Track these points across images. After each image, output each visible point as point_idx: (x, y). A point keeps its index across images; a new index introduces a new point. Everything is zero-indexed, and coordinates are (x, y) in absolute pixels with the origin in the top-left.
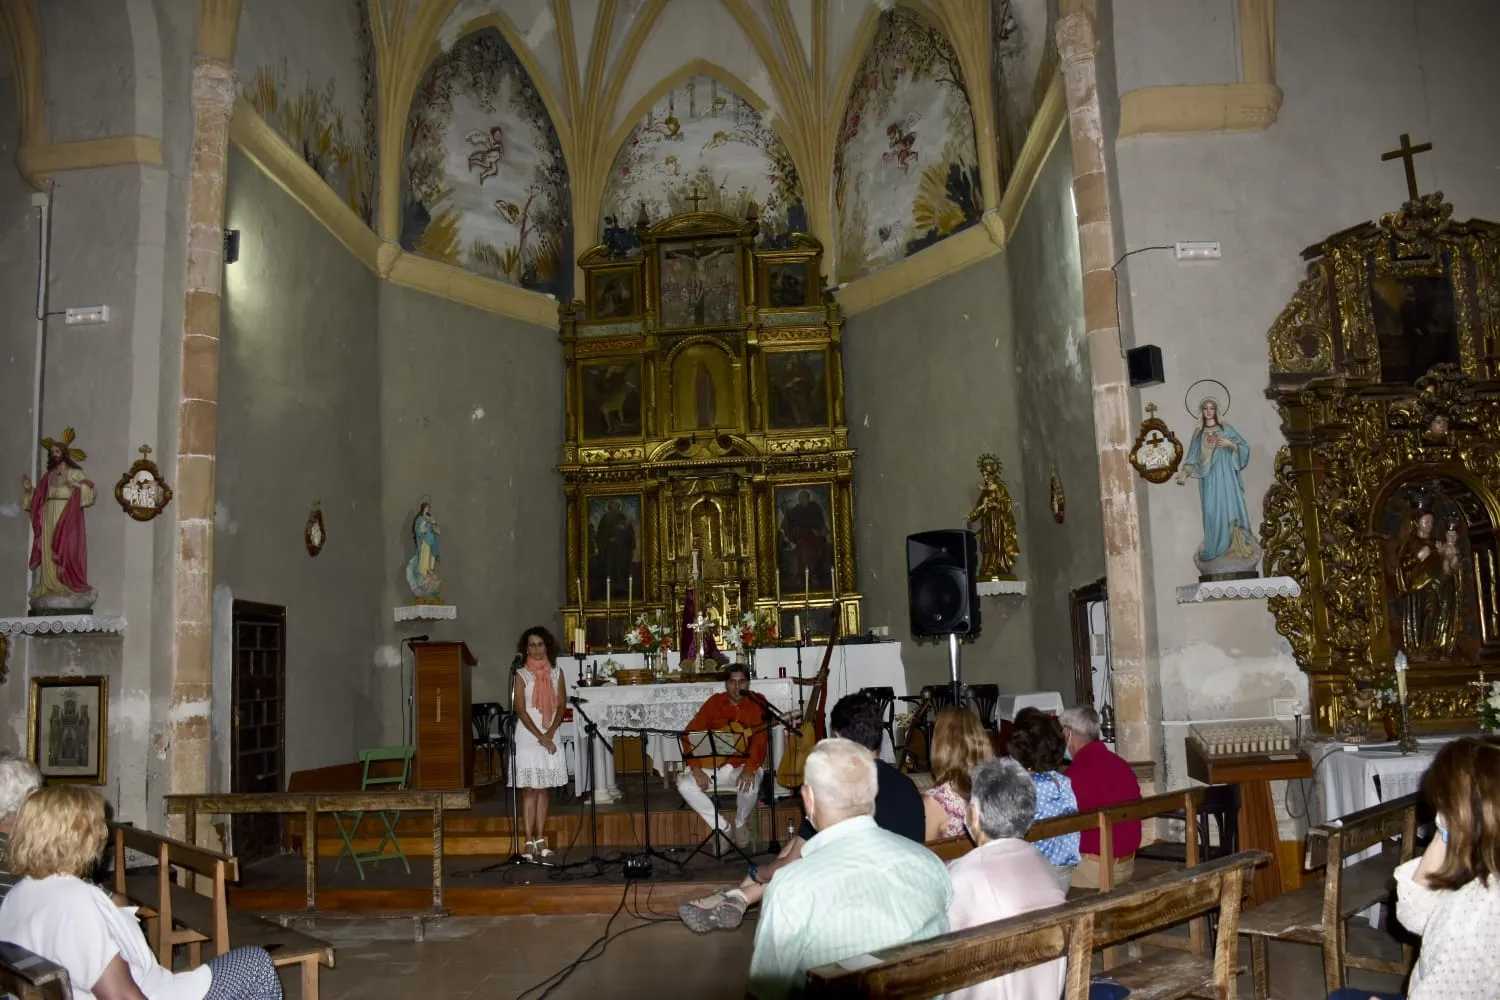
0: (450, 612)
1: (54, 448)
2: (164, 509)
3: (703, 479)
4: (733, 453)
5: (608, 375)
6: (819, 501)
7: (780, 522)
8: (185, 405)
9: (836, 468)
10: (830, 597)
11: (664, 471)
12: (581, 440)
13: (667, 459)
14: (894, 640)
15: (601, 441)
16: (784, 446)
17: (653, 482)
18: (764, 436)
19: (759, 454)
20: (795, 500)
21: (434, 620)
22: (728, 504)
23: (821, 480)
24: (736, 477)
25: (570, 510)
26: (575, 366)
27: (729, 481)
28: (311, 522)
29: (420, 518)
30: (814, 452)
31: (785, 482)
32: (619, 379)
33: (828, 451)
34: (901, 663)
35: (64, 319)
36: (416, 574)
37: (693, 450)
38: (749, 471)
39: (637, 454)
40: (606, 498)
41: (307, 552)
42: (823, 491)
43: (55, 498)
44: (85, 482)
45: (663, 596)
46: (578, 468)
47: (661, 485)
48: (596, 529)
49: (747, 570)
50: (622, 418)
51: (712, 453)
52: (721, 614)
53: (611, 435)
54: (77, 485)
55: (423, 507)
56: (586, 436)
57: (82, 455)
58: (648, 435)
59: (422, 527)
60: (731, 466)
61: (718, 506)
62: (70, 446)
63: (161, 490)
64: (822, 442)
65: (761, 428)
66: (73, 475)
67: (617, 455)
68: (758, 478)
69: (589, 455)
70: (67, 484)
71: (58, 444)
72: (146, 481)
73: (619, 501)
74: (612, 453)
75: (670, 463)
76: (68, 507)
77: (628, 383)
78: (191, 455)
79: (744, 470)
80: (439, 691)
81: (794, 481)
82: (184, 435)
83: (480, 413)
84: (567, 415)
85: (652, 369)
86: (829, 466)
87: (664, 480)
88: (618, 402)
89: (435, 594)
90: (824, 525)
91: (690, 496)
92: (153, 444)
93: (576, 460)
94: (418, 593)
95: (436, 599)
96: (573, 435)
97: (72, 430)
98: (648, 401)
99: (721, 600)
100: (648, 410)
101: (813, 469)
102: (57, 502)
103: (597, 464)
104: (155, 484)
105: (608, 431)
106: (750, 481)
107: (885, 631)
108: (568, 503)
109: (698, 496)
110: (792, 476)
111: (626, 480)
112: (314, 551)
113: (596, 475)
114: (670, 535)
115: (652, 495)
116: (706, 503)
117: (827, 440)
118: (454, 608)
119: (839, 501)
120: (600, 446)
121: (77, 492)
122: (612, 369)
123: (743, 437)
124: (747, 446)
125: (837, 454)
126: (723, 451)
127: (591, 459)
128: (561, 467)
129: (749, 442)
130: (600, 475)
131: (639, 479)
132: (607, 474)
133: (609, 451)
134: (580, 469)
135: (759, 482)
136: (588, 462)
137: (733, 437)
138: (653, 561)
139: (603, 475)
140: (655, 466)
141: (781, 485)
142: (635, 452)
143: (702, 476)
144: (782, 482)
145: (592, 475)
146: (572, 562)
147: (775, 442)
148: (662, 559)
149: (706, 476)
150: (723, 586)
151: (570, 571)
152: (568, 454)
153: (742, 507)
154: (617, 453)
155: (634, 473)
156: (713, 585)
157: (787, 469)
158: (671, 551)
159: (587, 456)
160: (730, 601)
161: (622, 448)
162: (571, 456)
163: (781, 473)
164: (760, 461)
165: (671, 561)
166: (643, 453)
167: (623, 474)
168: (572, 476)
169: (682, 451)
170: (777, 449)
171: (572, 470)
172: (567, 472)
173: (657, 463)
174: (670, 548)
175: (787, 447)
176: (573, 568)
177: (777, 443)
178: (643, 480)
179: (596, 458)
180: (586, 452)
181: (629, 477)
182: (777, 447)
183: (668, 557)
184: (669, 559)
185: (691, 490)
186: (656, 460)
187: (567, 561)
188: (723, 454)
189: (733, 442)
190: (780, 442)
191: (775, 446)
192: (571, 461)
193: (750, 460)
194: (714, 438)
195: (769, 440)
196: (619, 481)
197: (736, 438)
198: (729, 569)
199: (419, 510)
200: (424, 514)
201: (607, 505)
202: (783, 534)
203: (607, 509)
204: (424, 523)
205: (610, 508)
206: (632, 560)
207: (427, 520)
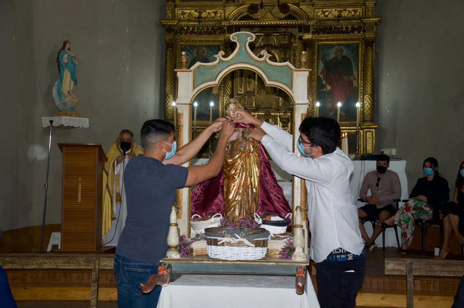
0: (84, 122)
3: (267, 35)
6: (350, 56)
7: (320, 70)
9: (364, 31)
10: (355, 125)
11: (238, 28)
12: (178, 1)
13: (241, 19)
14: (400, 159)
15: (192, 3)
16: (326, 14)
18: (313, 5)
19: (309, 19)
20: (332, 54)
21: (73, 127)
22: (284, 54)
23: (352, 40)
24: (291, 35)
25: (168, 54)
27: (287, 38)
29: (62, 51)
30: (349, 19)
31: (326, 40)
33: (360, 18)
34: (405, 175)
36: (60, 93)
37: (259, 14)
38: (300, 31)
39: (219, 15)
40: (195, 47)
42: (354, 49)
46: (175, 23)
51: (274, 16)
55: (65, 43)
59: (65, 59)
60: (286, 26)
61: (277, 56)
64: (355, 11)
67: (204, 14)
68: (308, 36)
69: (183, 14)
73: (204, 48)
74: (200, 13)
75: (243, 22)
79: (297, 30)
80: (80, 179)
81: (332, 40)
86: (359, 29)
89: (73, 109)
90: (352, 74)
93: (174, 17)
94: (61, 107)
95: (73, 111)
101: (347, 31)
103: (189, 20)
106: (301, 38)
107: (394, 152)
108: (167, 47)
109: (263, 47)
110: (331, 36)
111: (210, 33)
113: (188, 28)
117: (359, 10)
118: (87, 120)
119: (365, 56)
120: (191, 8)
123: (298, 5)
124: (300, 12)
125: (366, 20)
126: (282, 15)
127: (185, 16)
128: (163, 21)
129: (301, 9)
130: (191, 29)
131: (219, 33)
132: (196, 28)
133: (198, 11)
134: (177, 23)
135: (308, 39)
136: (183, 19)
137: (290, 5)
138: (228, 93)
139: (194, 29)
140: (232, 24)
141: (323, 42)
142: (217, 13)
143: (267, 33)
144: (324, 40)
145: (186, 28)
146: (170, 91)
147: (320, 10)
148: (234, 92)
149: (269, 33)
150: (278, 114)
151: (168, 98)
152: (168, 12)
153: (293, 57)
154: (204, 12)
155: (216, 28)
156: (271, 113)
157: (328, 31)
158: (241, 87)
159: (182, 14)
160: (283, 125)
161: (209, 9)
162: (170, 13)
163: (323, 34)
164: (309, 24)
165: (241, 94)
166: (223, 14)
167: (208, 29)
168: (171, 28)
169: (251, 13)
170: (321, 16)
171: (171, 24)
172: (167, 25)
173: (234, 22)
174: (240, 85)
175: (329, 14)
176: (170, 95)
177: (322, 11)
178: (222, 34)
179: (188, 16)
180: (181, 11)
181: (212, 31)
182: (322, 14)
183: (239, 91)
184: (239, 93)
185: (259, 43)
186: (233, 19)
187: (165, 91)
188: (282, 17)
189: (290, 9)
190: (324, 10)
191: (320, 13)
192: (170, 17)
193: (302, 23)
194: (277, 5)
195: (316, 9)
196: (205, 34)
197: (292, 5)
198: (283, 102)
199: (62, 45)
200: (66, 49)
201: (195, 52)
202: (322, 79)
203: (195, 54)
204: (66, 56)
205: (197, 54)
206: (212, 92)
207: (68, 54)
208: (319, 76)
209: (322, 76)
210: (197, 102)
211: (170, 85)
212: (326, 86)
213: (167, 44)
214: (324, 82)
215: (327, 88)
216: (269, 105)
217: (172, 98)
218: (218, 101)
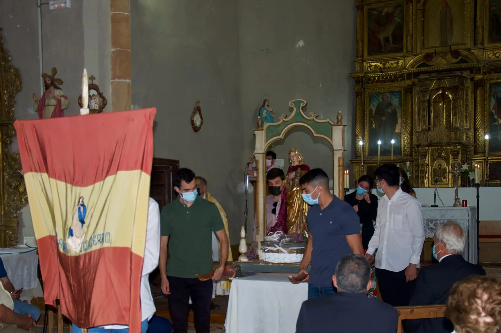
1: (47, 79)
2: (103, 110)
3: (440, 79)
4: (463, 61)
5: (383, 14)
7: (492, 107)
8: (113, 52)
11: (416, 75)
12: (366, 56)
13: (419, 67)
15: (377, 57)
16: (497, 55)
17: (409, 82)
18: (484, 49)
19: (479, 61)
22: (456, 95)
24: (463, 77)
25: (358, 101)
26: (362, 10)
27: (458, 80)
28: (194, 113)
31: (497, 79)
32: (389, 16)
35: (49, 7)
37: (434, 61)
38: (472, 72)
39: (400, 64)
40: (381, 93)
41: (192, 130)
43: (49, 105)
44: (63, 96)
45: (413, 153)
46: (363, 75)
47: (414, 84)
48: (374, 112)
49: (467, 137)
50: (391, 42)
51: (447, 62)
52: (448, 165)
53: (384, 53)
54: (59, 98)
55: (265, 101)
56: (369, 54)
57: (61, 82)
58: (407, 52)
59: (264, 114)
60: (459, 69)
61: (450, 96)
62: (56, 77)
63: (101, 99)
65: (482, 44)
66: (57, 93)
67: (388, 65)
68: (478, 77)
69: (371, 66)
70: (54, 97)
71: (49, 76)
72: (94, 95)
73: (388, 94)
75: (420, 69)
76: (55, 109)
77: (396, 19)
78: (117, 80)
79: (468, 72)
82: (114, 69)
83: (301, 43)
84: (357, 41)
85: (411, 8)
87: (416, 81)
88: (388, 32)
91: (432, 90)
92: (96, 75)
93: (362, 70)
96: (360, 54)
97: (55, 69)
98: (408, 30)
99: (448, 156)
100: (407, 36)
102: (50, 107)
103: (375, 72)
104: (98, 96)
105: (383, 50)
106: (472, 79)
108: (357, 96)
109: (438, 89)
111: (393, 81)
112: (196, 129)
113: (374, 78)
114: (419, 114)
115: (409, 90)
116: (443, 94)
120: (377, 61)
121: (59, 102)
122: (386, 10)
123: (469, 50)
124: (471, 56)
126: (455, 60)
127: (372, 68)
128: (352, 75)
129: (473, 54)
130: (376, 78)
131: (401, 80)
132: (381, 77)
133: (383, 63)
134: (365, 75)
135: (479, 80)
136: (370, 71)
137: (461, 51)
138: (408, 131)
139: (379, 78)
140: (410, 71)
141: (494, 81)
142: (399, 63)
143: (439, 77)
144: (495, 79)
145: (372, 78)
146: (359, 132)
147: (492, 52)
148: (413, 130)
149: (441, 77)
150: (450, 148)
151: (357, 138)
152: (357, 66)
153: (466, 96)
154: (388, 64)
155: (397, 76)
156: (443, 147)
157: (499, 70)
158: (419, 125)
159: (369, 67)
160: (453, 157)
161: (391, 61)
162: (359, 67)
163: (495, 73)
164: (480, 65)
165: (419, 131)
166: (403, 64)
167: (391, 77)
168: (360, 80)
169: (428, 61)
170: (492, 57)
171: (359, 76)
172: (356, 77)
173: (411, 70)
174: (418, 124)
175: (499, 55)
176: (359, 136)
177: (493, 53)
178: (403, 81)
179: (375, 68)
180: (368, 64)
181: (395, 79)
182: (493, 56)
183: (417, 129)
184: (417, 130)
185: (432, 87)
186: (411, 68)
187: (355, 132)
188: (455, 62)
189: (462, 54)
190: (495, 52)
191: (491, 55)
192: (359, 70)
193: (472, 65)
194: (449, 52)
195: (487, 51)
196: (388, 82)
197: (463, 51)
198: (454, 137)
199: (263, 103)
200: (266, 106)
201: (381, 97)
202: (494, 114)
203: (380, 100)
204: (265, 111)
205: (382, 99)
206: (395, 131)
207: (267, 110)
208: (492, 112)
209: (493, 111)
210: (381, 140)
211: (359, 127)
212: (498, 120)
213: (356, 93)
214: (496, 117)
215: (498, 122)
216: (440, 140)
217: (361, 138)
218: (401, 138)
